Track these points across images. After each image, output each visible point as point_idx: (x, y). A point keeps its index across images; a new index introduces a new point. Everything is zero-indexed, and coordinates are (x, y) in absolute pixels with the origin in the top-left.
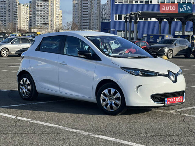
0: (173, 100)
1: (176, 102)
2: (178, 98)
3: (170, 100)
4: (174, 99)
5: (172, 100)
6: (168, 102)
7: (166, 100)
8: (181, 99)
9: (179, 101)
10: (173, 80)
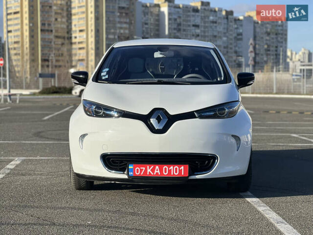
0: (153, 170)
1: (162, 174)
2: (172, 167)
3: (141, 170)
5: (149, 170)
6: (138, 172)
7: (132, 167)
8: (180, 171)
9: (172, 174)
10: (156, 129)
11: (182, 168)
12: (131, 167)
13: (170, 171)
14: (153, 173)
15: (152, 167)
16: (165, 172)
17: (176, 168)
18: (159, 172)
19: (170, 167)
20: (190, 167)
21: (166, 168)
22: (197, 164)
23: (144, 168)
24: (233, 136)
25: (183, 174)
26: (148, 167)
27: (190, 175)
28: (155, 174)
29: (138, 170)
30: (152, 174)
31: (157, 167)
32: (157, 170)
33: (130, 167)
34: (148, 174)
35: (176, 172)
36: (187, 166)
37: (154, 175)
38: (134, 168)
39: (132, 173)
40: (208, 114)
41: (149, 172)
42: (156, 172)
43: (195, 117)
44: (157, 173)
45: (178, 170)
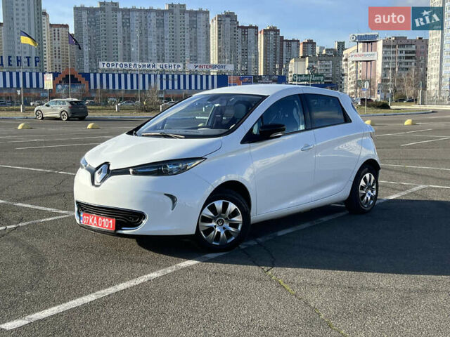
1: (98, 225)
2: (104, 220)
4: (95, 219)
5: (91, 221)
6: (85, 221)
8: (110, 224)
9: (104, 226)
11: (111, 221)
12: (81, 215)
13: (103, 223)
15: (93, 217)
16: (100, 224)
21: (100, 220)
23: (88, 217)
24: (165, 194)
25: (111, 228)
26: (90, 217)
27: (117, 229)
29: (85, 218)
32: (95, 221)
34: (90, 223)
35: (107, 225)
36: (115, 220)
37: (93, 225)
38: (83, 216)
39: (82, 221)
43: (129, 173)
44: (95, 224)
45: (108, 223)
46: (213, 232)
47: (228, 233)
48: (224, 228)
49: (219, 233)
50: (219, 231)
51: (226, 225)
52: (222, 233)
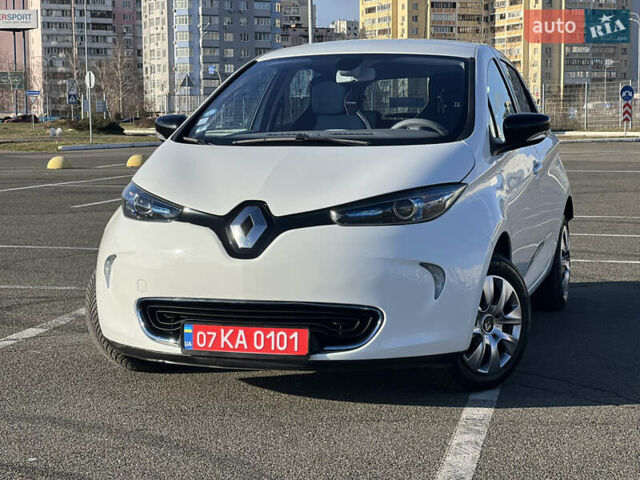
0: (232, 339)
1: (252, 348)
2: (272, 334)
3: (209, 338)
5: (224, 339)
6: (201, 342)
7: (190, 331)
8: (291, 342)
9: (273, 348)
10: (240, 247)
11: (295, 335)
12: (188, 330)
13: (268, 342)
14: (234, 344)
15: (231, 331)
16: (259, 343)
17: (282, 337)
18: (244, 342)
19: (270, 332)
20: (311, 333)
21: (259, 335)
22: (338, 326)
23: (214, 334)
24: (423, 265)
25: (296, 349)
26: (222, 331)
27: (313, 351)
28: (237, 347)
29: (201, 336)
30: (231, 347)
31: (241, 332)
32: (241, 339)
33: (186, 331)
34: (222, 346)
35: (282, 345)
36: (306, 332)
37: (234, 349)
38: (195, 332)
39: (190, 344)
40: (365, 213)
41: (225, 343)
42: (238, 342)
43: (331, 222)
44: (241, 346)
45: (285, 341)
46: (480, 346)
47: (502, 346)
48: (495, 336)
49: (488, 347)
50: (488, 343)
51: (498, 328)
52: (494, 349)
